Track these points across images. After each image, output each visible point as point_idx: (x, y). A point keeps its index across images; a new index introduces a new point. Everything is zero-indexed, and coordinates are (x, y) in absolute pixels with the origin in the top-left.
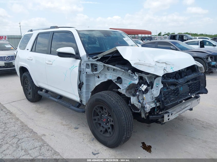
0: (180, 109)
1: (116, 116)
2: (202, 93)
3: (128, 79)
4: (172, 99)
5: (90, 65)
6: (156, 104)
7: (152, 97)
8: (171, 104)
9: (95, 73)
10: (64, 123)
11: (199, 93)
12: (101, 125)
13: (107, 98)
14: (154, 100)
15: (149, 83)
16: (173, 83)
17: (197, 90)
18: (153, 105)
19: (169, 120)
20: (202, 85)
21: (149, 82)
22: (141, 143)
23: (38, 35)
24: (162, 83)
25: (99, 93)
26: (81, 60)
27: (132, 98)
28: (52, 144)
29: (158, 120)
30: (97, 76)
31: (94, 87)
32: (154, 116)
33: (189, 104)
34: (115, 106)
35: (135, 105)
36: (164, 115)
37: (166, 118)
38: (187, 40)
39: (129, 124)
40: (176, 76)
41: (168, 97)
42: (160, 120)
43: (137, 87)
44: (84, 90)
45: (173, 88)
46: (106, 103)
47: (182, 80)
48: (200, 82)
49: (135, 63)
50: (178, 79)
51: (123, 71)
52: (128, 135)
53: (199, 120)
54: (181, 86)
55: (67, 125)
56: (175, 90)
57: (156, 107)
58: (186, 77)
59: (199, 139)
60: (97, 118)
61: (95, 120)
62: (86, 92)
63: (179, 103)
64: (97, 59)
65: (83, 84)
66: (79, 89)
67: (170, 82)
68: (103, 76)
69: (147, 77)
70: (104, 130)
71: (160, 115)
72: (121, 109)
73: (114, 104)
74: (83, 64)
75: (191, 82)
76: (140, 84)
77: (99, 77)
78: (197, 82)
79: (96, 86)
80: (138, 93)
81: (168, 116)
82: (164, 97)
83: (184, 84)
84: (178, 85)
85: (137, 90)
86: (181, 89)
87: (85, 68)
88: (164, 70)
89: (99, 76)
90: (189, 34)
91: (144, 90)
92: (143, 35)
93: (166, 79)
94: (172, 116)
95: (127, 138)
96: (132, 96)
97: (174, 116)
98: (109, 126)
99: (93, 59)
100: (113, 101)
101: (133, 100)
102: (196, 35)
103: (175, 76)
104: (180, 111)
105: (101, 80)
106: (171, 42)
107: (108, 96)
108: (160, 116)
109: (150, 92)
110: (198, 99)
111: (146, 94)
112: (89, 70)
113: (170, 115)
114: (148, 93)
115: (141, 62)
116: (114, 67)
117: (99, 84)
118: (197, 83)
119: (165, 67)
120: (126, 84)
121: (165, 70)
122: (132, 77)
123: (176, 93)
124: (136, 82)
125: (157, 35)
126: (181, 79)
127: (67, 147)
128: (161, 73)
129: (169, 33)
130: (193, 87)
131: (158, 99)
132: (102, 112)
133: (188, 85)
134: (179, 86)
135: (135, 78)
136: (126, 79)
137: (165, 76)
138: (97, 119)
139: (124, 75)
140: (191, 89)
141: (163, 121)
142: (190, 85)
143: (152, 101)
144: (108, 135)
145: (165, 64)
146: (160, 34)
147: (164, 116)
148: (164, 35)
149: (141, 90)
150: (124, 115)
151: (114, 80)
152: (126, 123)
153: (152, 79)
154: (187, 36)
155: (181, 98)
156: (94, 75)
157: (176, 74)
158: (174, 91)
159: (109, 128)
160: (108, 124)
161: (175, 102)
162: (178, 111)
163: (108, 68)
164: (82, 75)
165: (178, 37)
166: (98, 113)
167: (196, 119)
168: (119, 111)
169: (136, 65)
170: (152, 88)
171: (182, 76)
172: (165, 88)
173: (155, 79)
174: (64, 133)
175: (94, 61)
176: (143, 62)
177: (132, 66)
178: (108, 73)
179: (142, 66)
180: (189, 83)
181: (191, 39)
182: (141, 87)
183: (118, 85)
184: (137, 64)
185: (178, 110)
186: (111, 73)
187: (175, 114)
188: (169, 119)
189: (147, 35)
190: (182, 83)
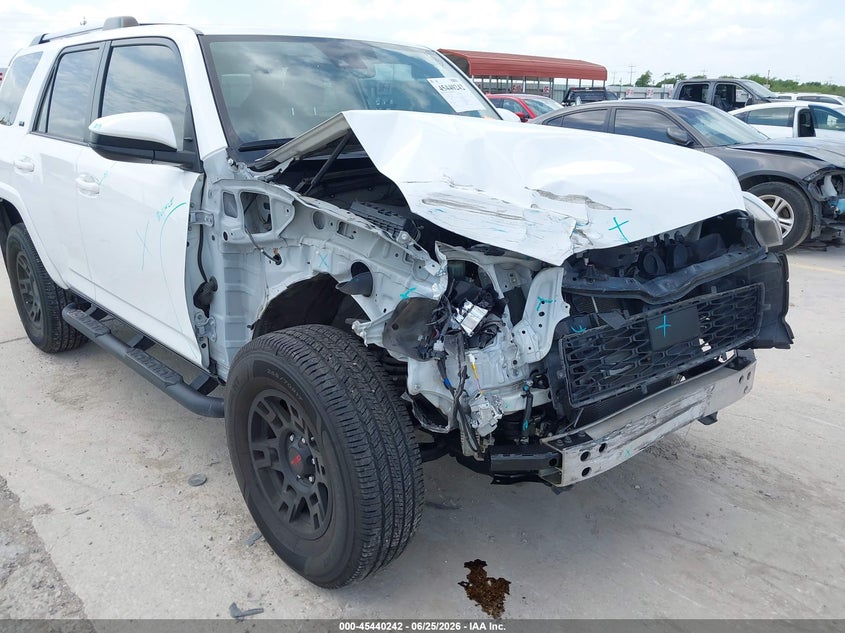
0: (646, 421)
1: (334, 447)
2: (767, 345)
3: (399, 276)
4: (613, 373)
5: (238, 198)
6: (528, 396)
7: (515, 362)
8: (605, 396)
9: (259, 237)
10: (154, 453)
11: (753, 345)
12: (286, 482)
13: (298, 364)
14: (521, 375)
15: (501, 296)
16: (621, 297)
17: (744, 328)
18: (514, 403)
19: (591, 475)
20: (769, 307)
21: (507, 290)
22: (467, 565)
23: (60, 57)
24: (567, 295)
25: (270, 335)
26: (205, 176)
27: (413, 366)
28: (61, 558)
29: (537, 472)
30: (273, 255)
31: (264, 303)
32: (512, 456)
33: (695, 398)
34: (332, 402)
35: (429, 397)
36: (564, 451)
37: (572, 466)
38: (750, 102)
39: (398, 486)
40: (642, 264)
41: (592, 364)
42: (543, 473)
43: (439, 315)
44: (221, 314)
45: (616, 320)
46: (293, 385)
47: (673, 284)
48: (757, 293)
49: (426, 197)
50: (651, 277)
51: (376, 235)
52: (392, 539)
53: (748, 461)
54: (662, 309)
55: (159, 465)
56: (631, 332)
57: (529, 411)
58: (693, 268)
59: (736, 554)
60: (270, 449)
61: (260, 455)
62: (229, 325)
63: (646, 392)
64: (275, 170)
65: (215, 288)
66: (201, 312)
67: (607, 292)
68: (297, 255)
69: (496, 266)
70: (297, 502)
71: (544, 449)
72: (356, 419)
73: (328, 392)
74: (210, 195)
75: (714, 294)
76: (454, 299)
77: (277, 259)
78: (744, 294)
79: (271, 298)
80: (438, 346)
81: (584, 457)
82: (570, 363)
83: (680, 303)
84: (649, 307)
85: (440, 327)
86: (662, 327)
87: (217, 211)
88: (577, 235)
89: (280, 252)
90: (762, 81)
91: (469, 331)
92: (574, 83)
93: (590, 280)
94: (604, 454)
95: (384, 549)
96: (413, 357)
97: (615, 456)
98: (315, 489)
99: (253, 169)
100: (325, 378)
101: (421, 377)
102: (790, 86)
103: (640, 264)
104: (646, 432)
105: (290, 274)
106: (674, 109)
107: (306, 350)
108: (542, 457)
109: (504, 338)
110: (744, 372)
111: (481, 348)
112: (234, 225)
113: (594, 452)
114: (496, 346)
115: (459, 190)
116: (342, 215)
117: (283, 294)
118: (746, 297)
119: (583, 218)
120: (391, 298)
121: (581, 232)
122: (419, 265)
123: (635, 344)
124: (437, 290)
125: (633, 83)
126: (668, 280)
127: (127, 572)
128: (556, 250)
129: (681, 77)
130: (724, 315)
131: (540, 374)
132: (286, 425)
133: (698, 306)
134: (655, 311)
135: (431, 268)
136: (387, 271)
137: (587, 261)
138: (267, 454)
139: (384, 252)
140: (713, 324)
141: (558, 477)
142: (710, 308)
143: (514, 379)
144: (307, 528)
145: (582, 206)
146: (643, 81)
147: (561, 455)
148: (659, 86)
149: (457, 331)
150: (372, 447)
151: (341, 276)
152: (381, 484)
153: (520, 275)
154: (748, 91)
155: (658, 367)
156: (257, 246)
157: (642, 255)
158: (624, 335)
159: (314, 498)
160: (311, 479)
161: (626, 389)
162: (638, 433)
163: (318, 219)
164: (209, 246)
165: (710, 93)
166: (272, 426)
167: (735, 454)
168: (347, 428)
169: (430, 207)
170: (517, 318)
171: (675, 263)
172: (582, 320)
173: (535, 274)
174: (136, 505)
175: (256, 182)
176: (471, 192)
177: (414, 209)
178: (315, 242)
179: (464, 211)
180: (703, 298)
181: (766, 100)
182: (459, 318)
183: (359, 299)
184: (437, 201)
185: (638, 428)
186: (329, 240)
187: (619, 447)
188: (586, 472)
189: (586, 83)
190: (669, 296)
